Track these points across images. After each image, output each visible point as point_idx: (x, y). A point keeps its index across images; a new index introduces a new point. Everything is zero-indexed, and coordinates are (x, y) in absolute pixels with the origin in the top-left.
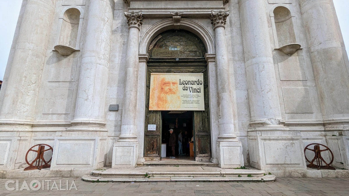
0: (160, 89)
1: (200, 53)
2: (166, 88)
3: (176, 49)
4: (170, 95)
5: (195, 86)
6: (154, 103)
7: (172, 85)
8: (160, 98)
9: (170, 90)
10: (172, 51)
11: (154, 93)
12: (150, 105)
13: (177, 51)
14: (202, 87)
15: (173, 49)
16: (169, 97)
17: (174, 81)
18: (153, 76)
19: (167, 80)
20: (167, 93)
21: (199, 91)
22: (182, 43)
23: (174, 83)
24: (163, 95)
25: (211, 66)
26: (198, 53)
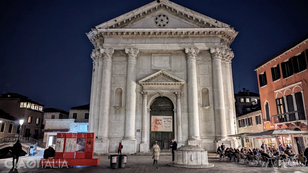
0: (155, 122)
1: (171, 107)
2: (158, 122)
3: (161, 105)
4: (159, 125)
5: (169, 120)
6: (153, 128)
7: (160, 121)
8: (155, 126)
9: (159, 123)
10: (160, 106)
11: (153, 124)
12: (151, 129)
13: (162, 106)
14: (172, 120)
15: (160, 105)
16: (159, 126)
17: (161, 119)
18: (152, 117)
19: (158, 119)
20: (158, 124)
21: (170, 121)
22: (164, 103)
23: (161, 120)
24: (156, 125)
25: (175, 114)
26: (170, 107)
